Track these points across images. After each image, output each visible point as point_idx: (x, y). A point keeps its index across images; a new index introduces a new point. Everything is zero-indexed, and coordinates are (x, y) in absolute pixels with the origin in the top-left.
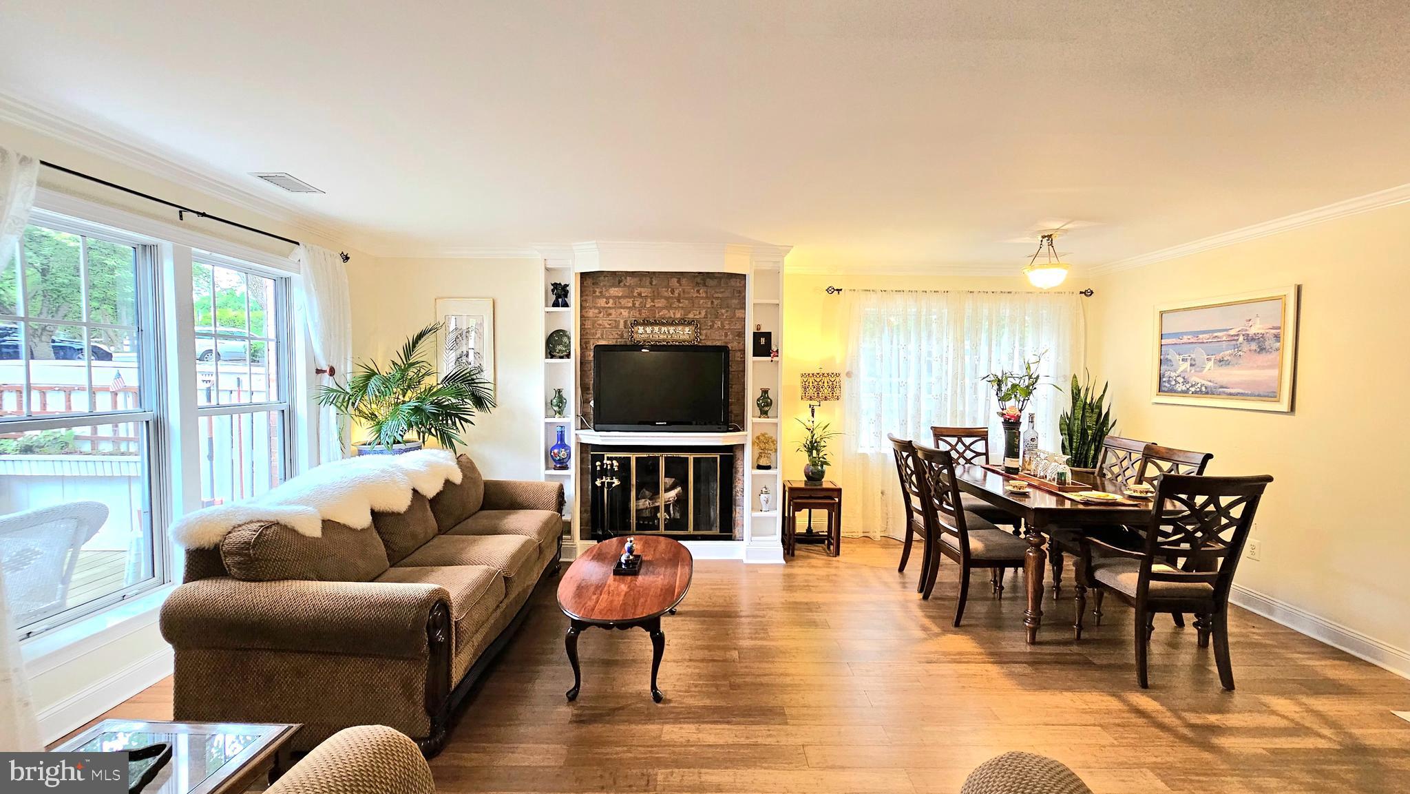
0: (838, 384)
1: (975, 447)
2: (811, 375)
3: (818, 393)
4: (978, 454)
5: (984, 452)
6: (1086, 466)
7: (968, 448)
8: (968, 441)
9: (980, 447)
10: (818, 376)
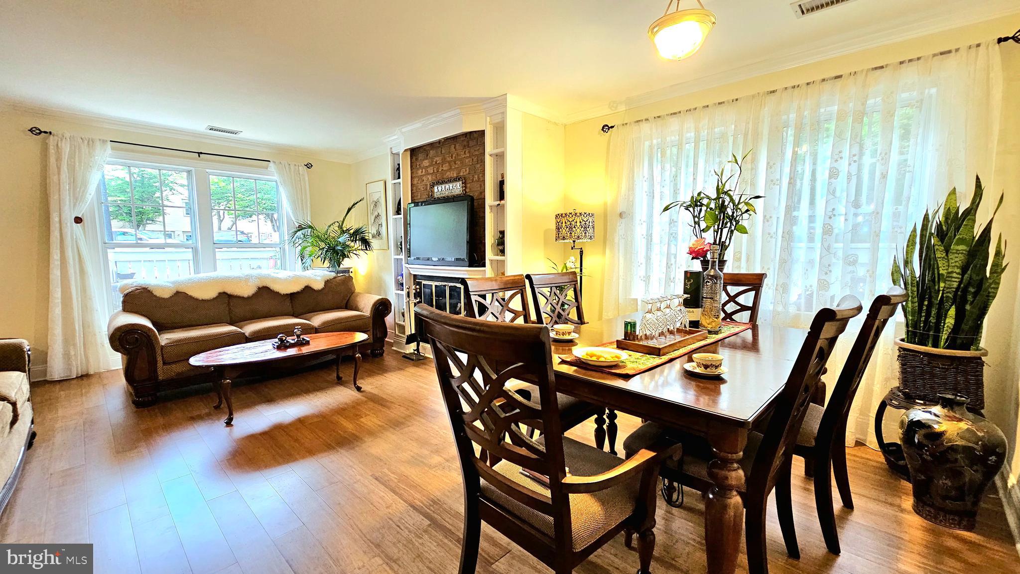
0: (591, 224)
1: (741, 299)
2: (564, 215)
3: (571, 233)
4: (744, 308)
5: (751, 305)
6: (936, 345)
7: (732, 299)
8: (733, 290)
9: (747, 299)
10: (571, 216)
